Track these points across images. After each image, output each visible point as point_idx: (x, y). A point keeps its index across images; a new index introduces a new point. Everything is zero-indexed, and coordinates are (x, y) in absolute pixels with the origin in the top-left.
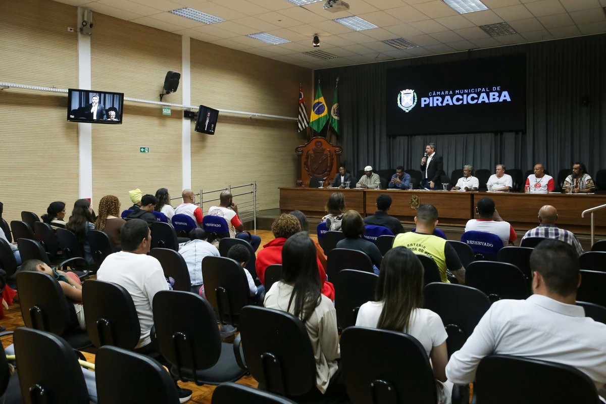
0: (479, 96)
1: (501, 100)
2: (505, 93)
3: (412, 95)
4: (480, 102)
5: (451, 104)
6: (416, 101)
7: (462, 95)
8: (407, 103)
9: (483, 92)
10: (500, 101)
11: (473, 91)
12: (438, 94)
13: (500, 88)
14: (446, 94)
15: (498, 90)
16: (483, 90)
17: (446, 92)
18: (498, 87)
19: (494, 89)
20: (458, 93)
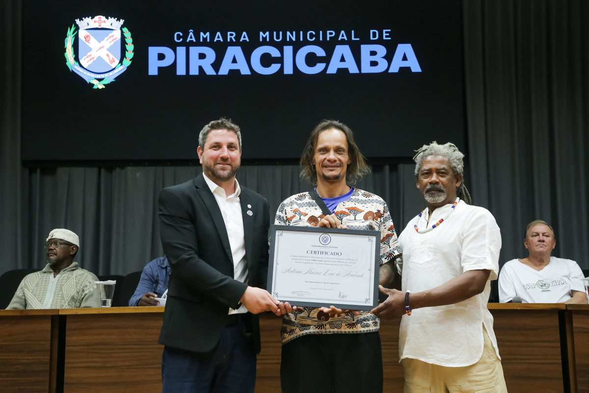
0: (330, 53)
1: (394, 69)
2: (405, 49)
3: (117, 34)
4: (332, 70)
5: (245, 71)
6: (130, 55)
7: (280, 47)
8: (99, 58)
9: (343, 42)
10: (390, 71)
11: (311, 38)
12: (203, 37)
13: (391, 34)
14: (229, 40)
15: (384, 38)
16: (341, 35)
17: (229, 33)
18: (384, 31)
19: (374, 35)
20: (268, 40)
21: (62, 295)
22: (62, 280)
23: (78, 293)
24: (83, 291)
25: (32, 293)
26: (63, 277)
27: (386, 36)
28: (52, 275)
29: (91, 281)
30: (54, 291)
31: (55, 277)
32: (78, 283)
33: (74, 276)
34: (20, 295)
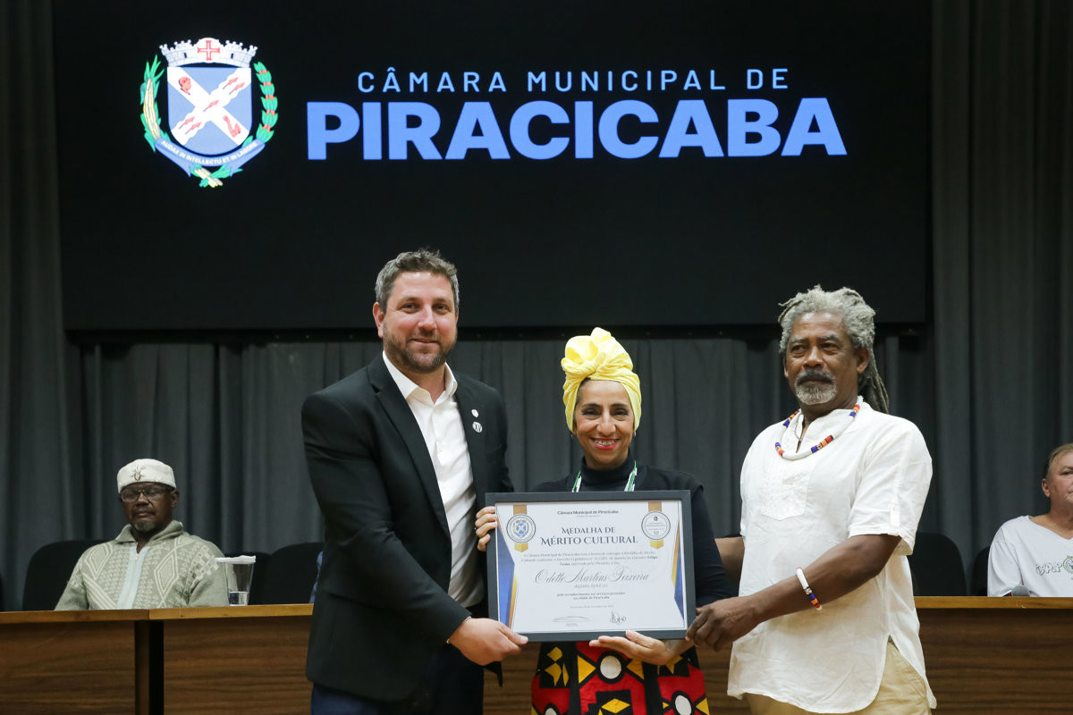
0: (666, 115)
1: (793, 148)
2: (815, 108)
4: (670, 150)
5: (499, 152)
6: (270, 118)
7: (567, 102)
9: (692, 94)
10: (785, 152)
11: (629, 85)
12: (415, 82)
13: (788, 78)
14: (466, 89)
15: (775, 86)
16: (689, 79)
17: (466, 75)
18: (775, 71)
19: (755, 82)
20: (544, 89)
21: (154, 585)
22: (152, 556)
23: (184, 580)
24: (194, 576)
25: (97, 581)
26: (155, 552)
27: (779, 83)
28: (134, 547)
29: (208, 556)
30: (138, 577)
31: (138, 552)
32: (183, 562)
33: (175, 550)
34: (77, 586)
